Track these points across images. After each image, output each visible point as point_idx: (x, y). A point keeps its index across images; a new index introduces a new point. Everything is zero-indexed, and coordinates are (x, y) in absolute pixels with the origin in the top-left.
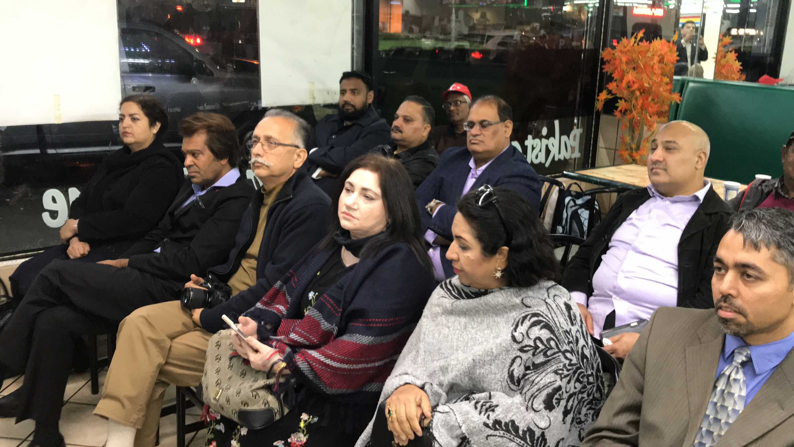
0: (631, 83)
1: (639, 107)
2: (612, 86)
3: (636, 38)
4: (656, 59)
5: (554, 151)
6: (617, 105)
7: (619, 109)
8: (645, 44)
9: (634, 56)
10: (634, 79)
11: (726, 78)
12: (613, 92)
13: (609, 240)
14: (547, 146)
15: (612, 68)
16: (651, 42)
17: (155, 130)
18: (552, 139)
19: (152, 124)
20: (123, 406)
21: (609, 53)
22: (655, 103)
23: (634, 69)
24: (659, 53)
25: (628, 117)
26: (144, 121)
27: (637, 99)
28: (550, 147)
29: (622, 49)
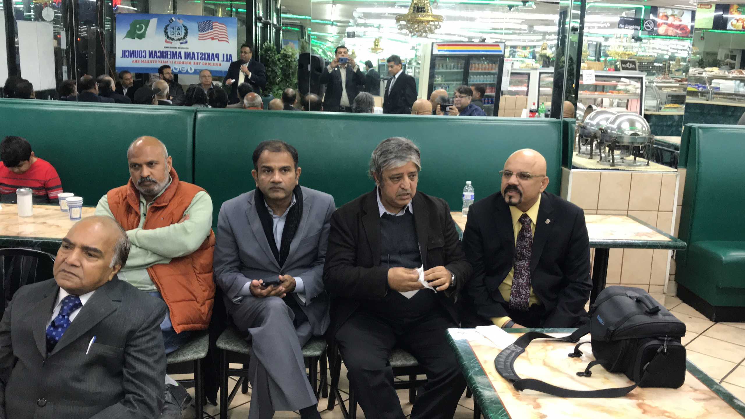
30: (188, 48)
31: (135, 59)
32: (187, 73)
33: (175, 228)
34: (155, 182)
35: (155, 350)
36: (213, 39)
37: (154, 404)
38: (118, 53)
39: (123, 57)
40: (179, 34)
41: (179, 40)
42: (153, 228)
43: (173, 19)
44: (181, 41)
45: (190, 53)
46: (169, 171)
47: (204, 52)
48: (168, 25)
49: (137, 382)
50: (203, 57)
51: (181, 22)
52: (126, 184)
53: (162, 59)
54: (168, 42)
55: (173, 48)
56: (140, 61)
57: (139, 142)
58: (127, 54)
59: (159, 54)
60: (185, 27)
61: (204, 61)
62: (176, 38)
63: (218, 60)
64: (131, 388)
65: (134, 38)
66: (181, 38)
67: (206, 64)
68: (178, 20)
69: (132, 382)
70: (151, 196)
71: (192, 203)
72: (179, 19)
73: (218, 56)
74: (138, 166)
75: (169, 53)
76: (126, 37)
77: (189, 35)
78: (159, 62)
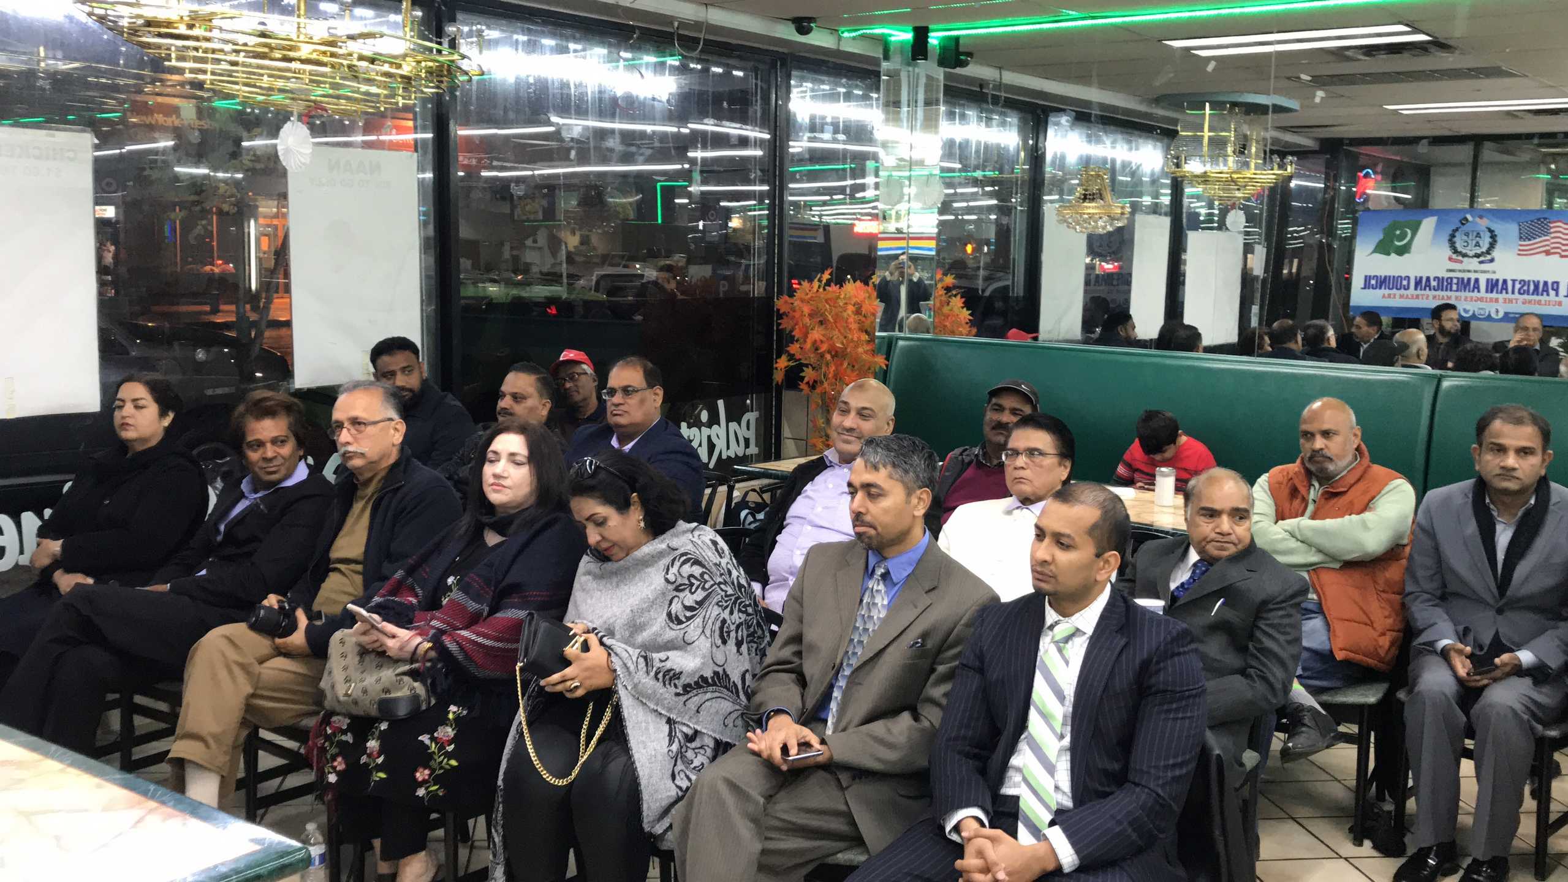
0: (818, 343)
1: (830, 376)
2: (794, 348)
3: (820, 281)
4: (851, 309)
5: (721, 444)
6: (802, 374)
7: (806, 380)
8: (833, 288)
9: (820, 305)
10: (824, 339)
11: (953, 333)
12: (798, 356)
13: (784, 519)
14: (709, 437)
15: (792, 323)
16: (841, 286)
17: (167, 422)
18: (715, 427)
19: (163, 414)
20: (207, 746)
21: (786, 302)
22: (853, 371)
23: (821, 323)
24: (854, 300)
25: (818, 390)
26: (152, 409)
27: (827, 365)
28: (714, 440)
29: (803, 296)
30: (1494, 272)
31: (1387, 292)
32: (1489, 318)
33: (1351, 521)
34: (1330, 459)
35: (1288, 630)
36: (1548, 253)
37: (1278, 686)
38: (1357, 281)
39: (1365, 288)
40: (1477, 245)
41: (1477, 256)
42: (1323, 518)
43: (1469, 217)
44: (1482, 259)
45: (1497, 280)
46: (1355, 446)
47: (1527, 279)
48: (1457, 230)
49: (1262, 658)
50: (1525, 288)
51: (1484, 223)
52: (1294, 462)
53: (1439, 293)
54: (1456, 261)
55: (1464, 271)
56: (1397, 296)
57: (1317, 405)
58: (1373, 282)
59: (1434, 283)
60: (1491, 231)
61: (1526, 297)
62: (1471, 253)
63: (1557, 295)
64: (1254, 663)
65: (1388, 254)
66: (1482, 254)
67: (1530, 302)
68: (1478, 220)
69: (1257, 658)
70: (1325, 478)
71: (1383, 492)
72: (1481, 217)
73: (1556, 286)
74: (1309, 435)
75: (1455, 281)
76: (1375, 251)
77: (1498, 246)
78: (1434, 297)
